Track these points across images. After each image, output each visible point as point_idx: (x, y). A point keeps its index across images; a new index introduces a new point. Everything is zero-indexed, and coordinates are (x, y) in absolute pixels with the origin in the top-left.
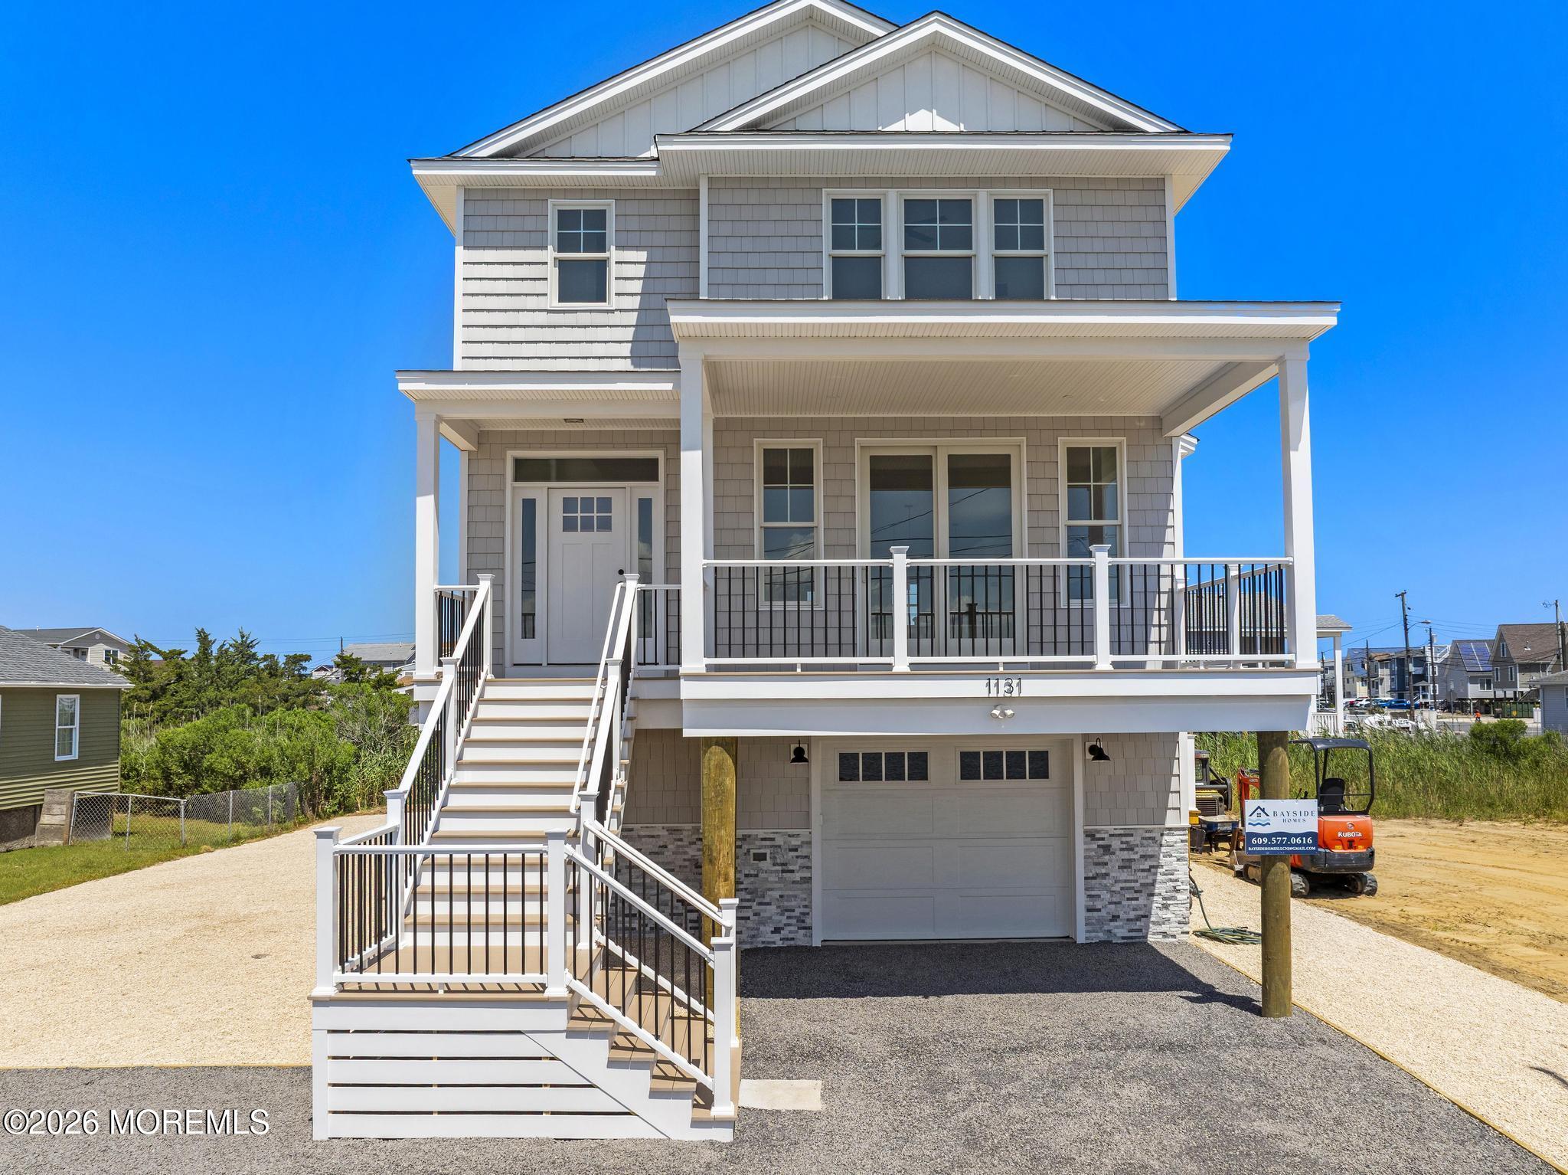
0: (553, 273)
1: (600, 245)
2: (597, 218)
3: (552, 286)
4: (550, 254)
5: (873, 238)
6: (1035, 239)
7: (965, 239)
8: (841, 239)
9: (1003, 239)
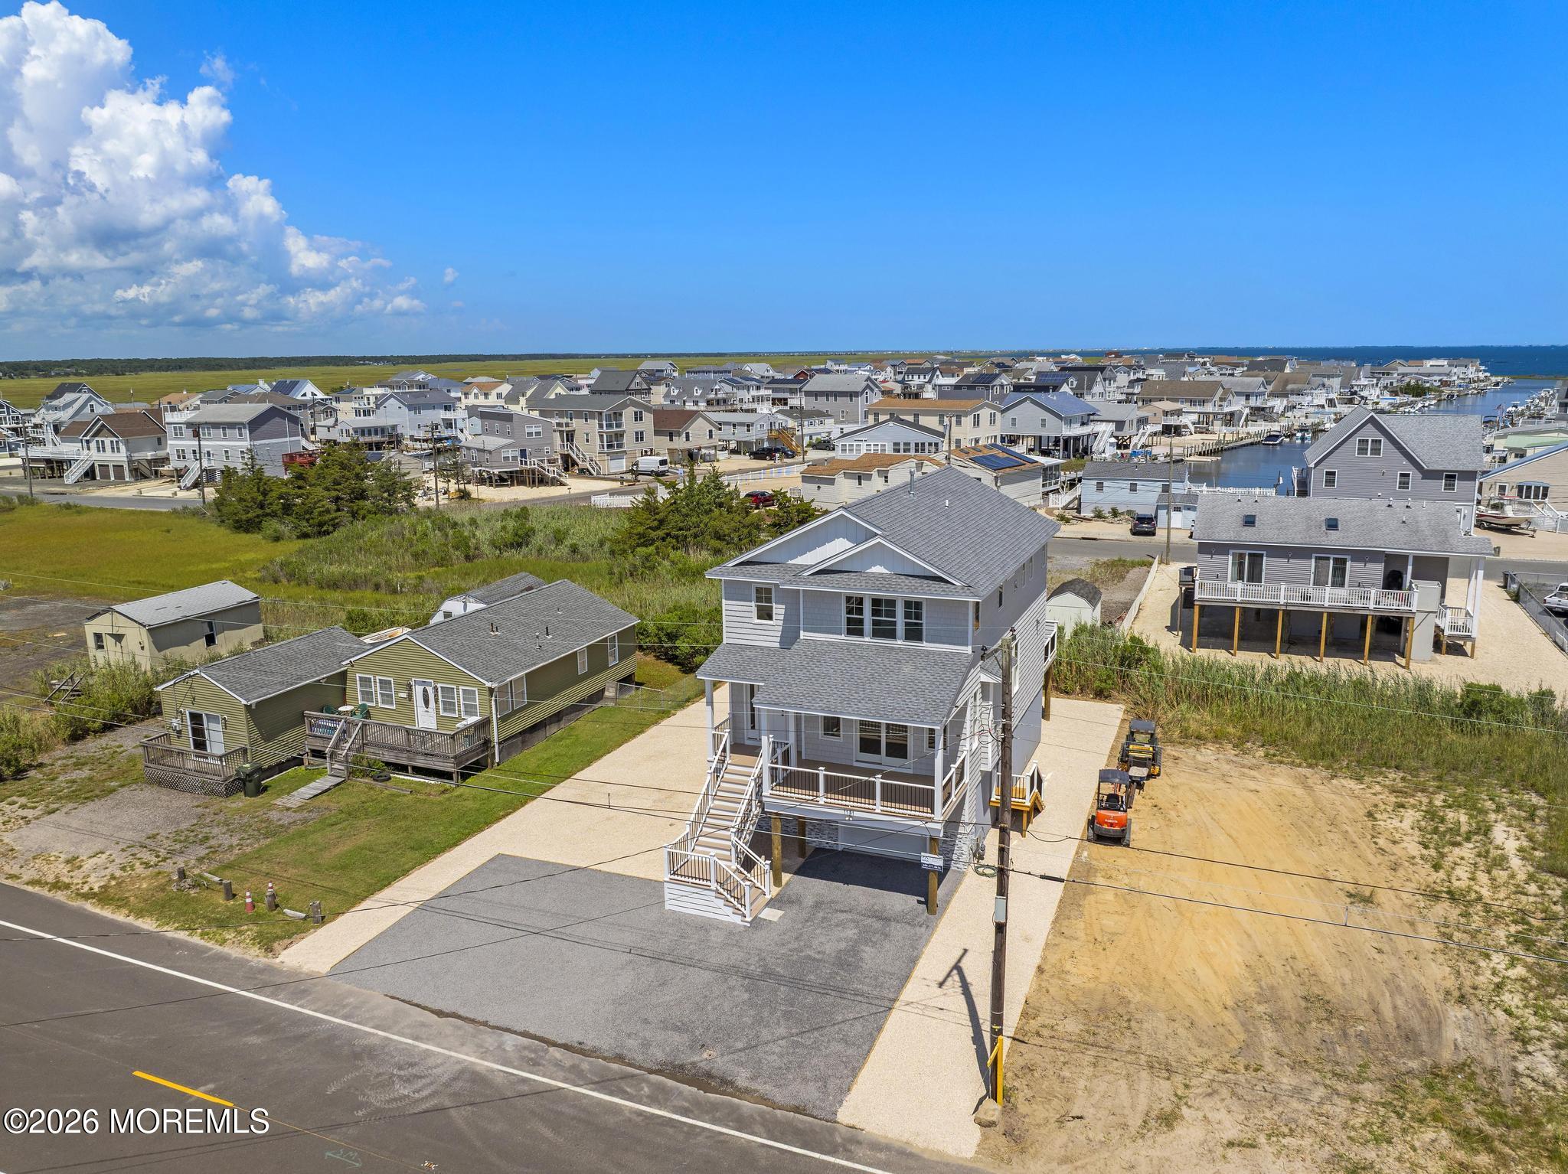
0: (754, 610)
1: (769, 600)
2: (768, 591)
3: (755, 614)
4: (753, 604)
5: (860, 611)
6: (918, 616)
7: (892, 614)
8: (850, 611)
9: (907, 615)
